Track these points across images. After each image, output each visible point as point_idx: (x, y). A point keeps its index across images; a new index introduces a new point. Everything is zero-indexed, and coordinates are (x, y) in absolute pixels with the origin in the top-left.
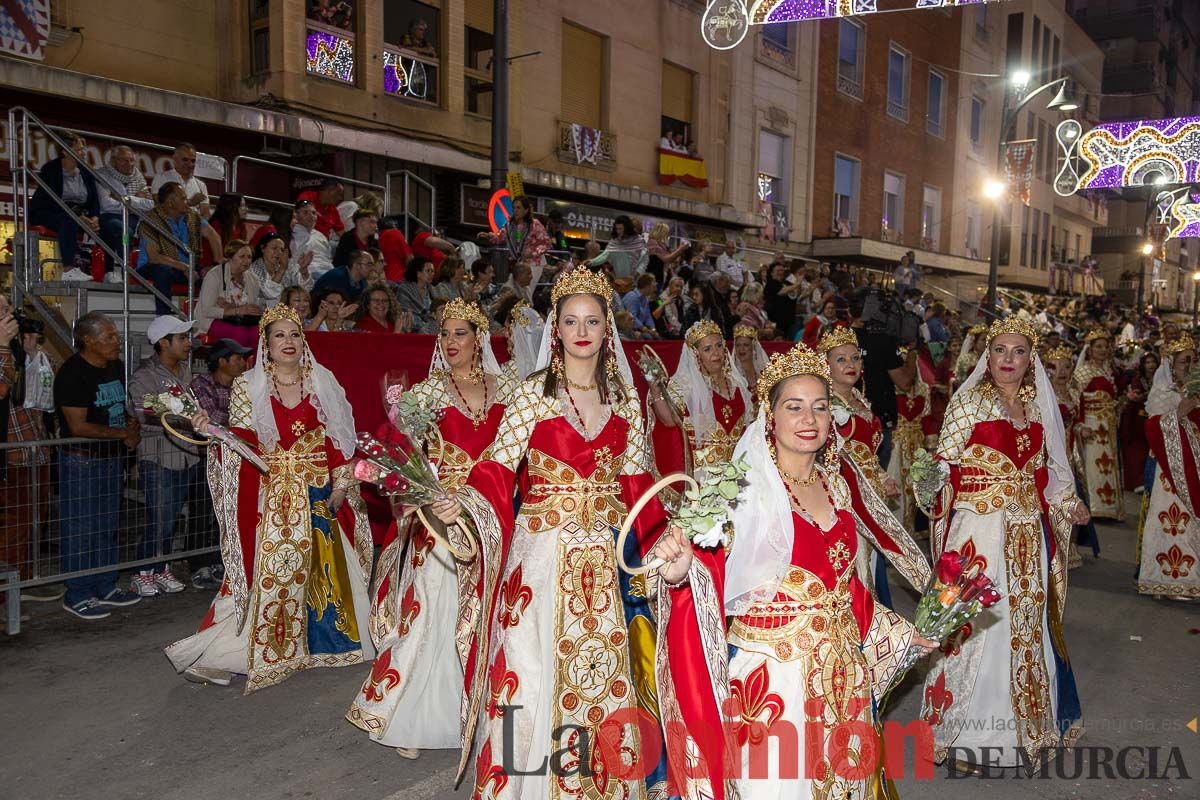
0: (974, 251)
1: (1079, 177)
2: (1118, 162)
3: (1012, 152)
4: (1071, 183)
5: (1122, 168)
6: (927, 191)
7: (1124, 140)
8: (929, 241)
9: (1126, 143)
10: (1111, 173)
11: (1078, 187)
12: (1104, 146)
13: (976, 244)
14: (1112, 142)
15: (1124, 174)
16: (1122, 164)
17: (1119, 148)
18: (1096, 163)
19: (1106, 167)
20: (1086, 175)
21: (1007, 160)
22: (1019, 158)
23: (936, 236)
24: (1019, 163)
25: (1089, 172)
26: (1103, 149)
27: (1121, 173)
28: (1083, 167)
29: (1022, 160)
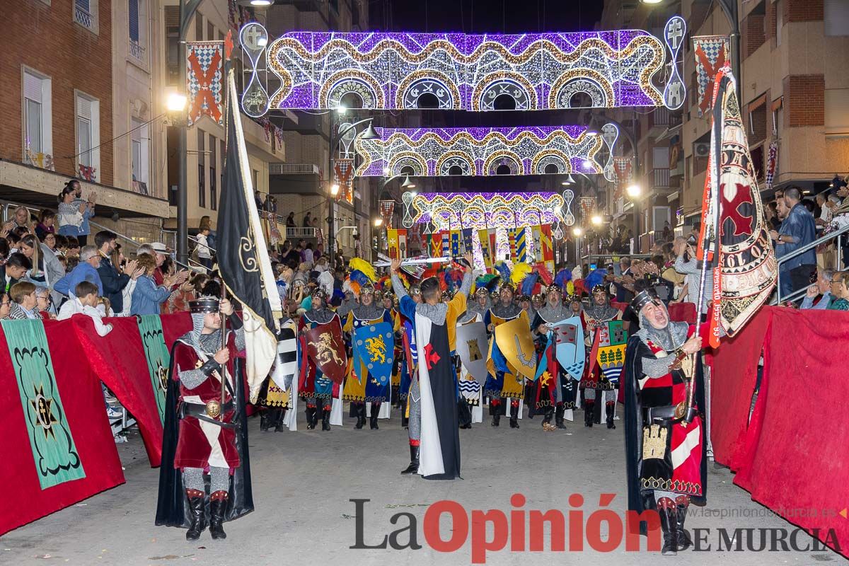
0: (143, 185)
1: (270, 94)
2: (313, 80)
3: (194, 55)
4: (261, 102)
5: (317, 87)
6: (80, 103)
7: (316, 53)
8: (88, 171)
9: (319, 57)
10: (304, 93)
11: (269, 107)
12: (296, 58)
13: (144, 177)
14: (303, 54)
15: (319, 95)
16: (317, 83)
17: (313, 62)
18: (287, 78)
19: (298, 85)
20: (277, 92)
21: (189, 64)
22: (205, 63)
23: (95, 162)
24: (205, 69)
25: (281, 89)
26: (294, 62)
27: (316, 93)
28: (273, 84)
29: (208, 66)
